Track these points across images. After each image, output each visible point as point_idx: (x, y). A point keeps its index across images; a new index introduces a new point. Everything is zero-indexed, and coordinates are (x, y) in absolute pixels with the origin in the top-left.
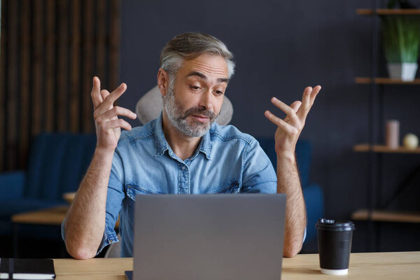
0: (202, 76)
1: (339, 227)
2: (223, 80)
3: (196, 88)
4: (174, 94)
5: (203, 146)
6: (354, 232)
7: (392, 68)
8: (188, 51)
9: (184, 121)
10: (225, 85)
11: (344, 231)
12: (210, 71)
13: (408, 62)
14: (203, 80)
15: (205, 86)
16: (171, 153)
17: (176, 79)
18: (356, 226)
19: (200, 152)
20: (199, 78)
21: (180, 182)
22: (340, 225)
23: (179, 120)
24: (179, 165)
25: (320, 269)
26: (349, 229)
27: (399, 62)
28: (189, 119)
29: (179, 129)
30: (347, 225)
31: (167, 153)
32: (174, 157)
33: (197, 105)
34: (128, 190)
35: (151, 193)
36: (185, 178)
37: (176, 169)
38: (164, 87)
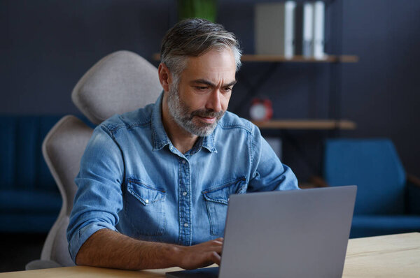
9: (190, 122)
28: (195, 120)
31: (167, 148)
32: (175, 152)
33: (203, 107)
34: (129, 185)
35: (151, 188)
36: (185, 172)
37: (175, 165)
38: (166, 82)
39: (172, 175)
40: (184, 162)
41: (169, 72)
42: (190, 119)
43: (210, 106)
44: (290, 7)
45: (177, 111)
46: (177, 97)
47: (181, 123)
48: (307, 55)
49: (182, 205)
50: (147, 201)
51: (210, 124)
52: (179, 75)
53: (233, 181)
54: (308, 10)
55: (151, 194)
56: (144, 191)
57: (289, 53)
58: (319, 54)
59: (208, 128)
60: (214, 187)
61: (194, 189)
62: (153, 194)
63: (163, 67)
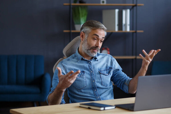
0: (98, 36)
2: (104, 38)
3: (95, 39)
4: (87, 41)
9: (90, 51)
10: (104, 39)
12: (100, 34)
14: (98, 37)
15: (98, 39)
20: (97, 36)
27: (80, 24)
29: (87, 53)
38: (83, 38)
40: (89, 62)
41: (84, 34)
42: (90, 50)
43: (97, 45)
44: (117, 11)
45: (86, 47)
48: (124, 30)
49: (91, 75)
50: (78, 77)
51: (95, 52)
52: (88, 35)
53: (108, 69)
54: (124, 12)
57: (117, 30)
58: (128, 30)
59: (94, 53)
63: (82, 33)
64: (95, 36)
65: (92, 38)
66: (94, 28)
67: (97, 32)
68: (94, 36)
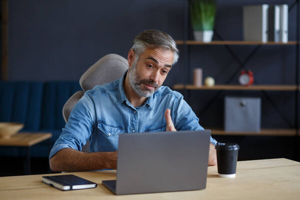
0: (156, 61)
1: (230, 148)
2: (168, 66)
4: (136, 68)
5: (149, 101)
6: (239, 151)
7: (197, 34)
8: (151, 43)
9: (139, 86)
11: (234, 150)
13: (207, 30)
15: (156, 67)
16: (128, 102)
17: (139, 59)
18: (240, 147)
19: (147, 105)
20: (153, 61)
21: (132, 121)
22: (231, 147)
23: (136, 84)
24: (132, 111)
25: (218, 174)
26: (236, 149)
27: (201, 30)
28: (142, 85)
29: (135, 89)
30: (235, 146)
31: (125, 102)
32: (129, 105)
33: (148, 78)
34: (99, 124)
35: (113, 127)
36: (135, 118)
37: (130, 113)
38: (131, 61)
39: (127, 118)
40: (135, 112)
41: (134, 54)
42: (139, 84)
43: (152, 78)
44: (265, 8)
46: (135, 69)
47: (133, 86)
48: (277, 40)
50: (109, 134)
51: (150, 90)
52: (139, 56)
55: (113, 130)
56: (107, 128)
57: (265, 39)
58: (285, 40)
59: (148, 92)
60: (152, 128)
61: (139, 128)
62: (114, 130)
63: (132, 52)
64: (150, 61)
65: (145, 63)
66: (152, 45)
67: (155, 54)
68: (148, 60)
